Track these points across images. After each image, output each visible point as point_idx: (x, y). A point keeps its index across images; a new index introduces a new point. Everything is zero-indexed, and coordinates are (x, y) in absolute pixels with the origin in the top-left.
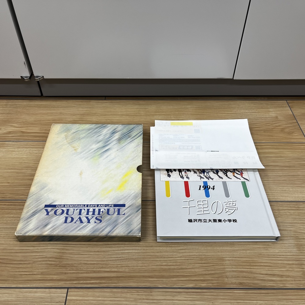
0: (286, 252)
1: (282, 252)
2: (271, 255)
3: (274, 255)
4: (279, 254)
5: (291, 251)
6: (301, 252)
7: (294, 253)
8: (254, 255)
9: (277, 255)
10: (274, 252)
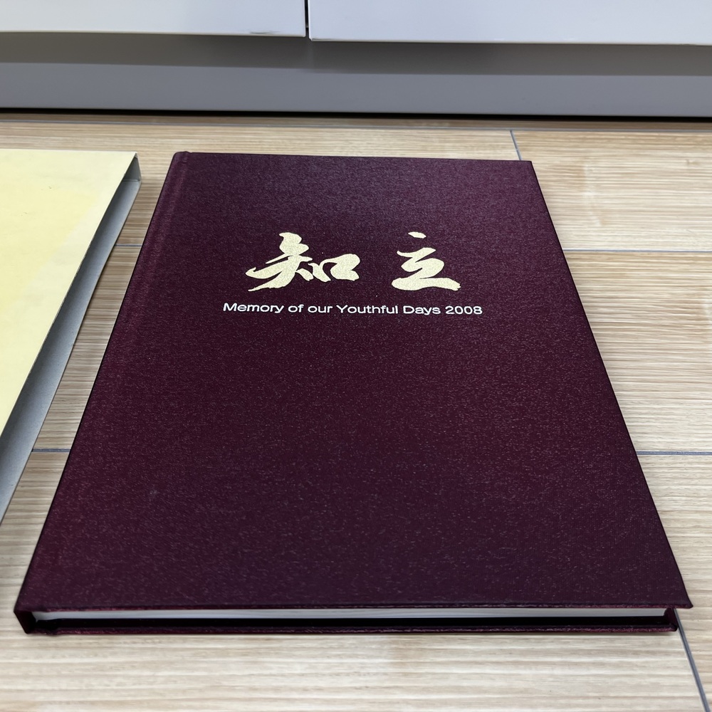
0: (338, 675)
1: (317, 675)
2: (266, 690)
3: (277, 689)
4: (305, 683)
5: (363, 666)
6: (406, 674)
7: (375, 678)
8: (184, 691)
9: (292, 689)
10: (283, 675)
